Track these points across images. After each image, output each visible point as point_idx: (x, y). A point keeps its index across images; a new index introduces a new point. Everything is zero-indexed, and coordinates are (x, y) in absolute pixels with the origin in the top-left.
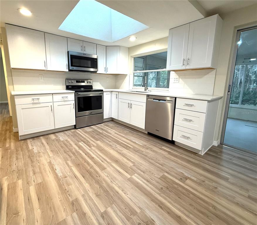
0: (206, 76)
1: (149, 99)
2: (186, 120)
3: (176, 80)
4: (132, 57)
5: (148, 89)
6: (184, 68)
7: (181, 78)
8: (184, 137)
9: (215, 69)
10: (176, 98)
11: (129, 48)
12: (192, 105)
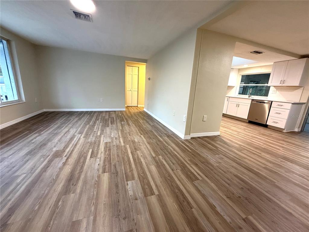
0: (296, 91)
1: (253, 102)
2: (277, 113)
3: (274, 91)
4: (240, 75)
5: (251, 96)
6: (281, 85)
7: (278, 91)
8: (274, 122)
9: (303, 87)
10: (272, 102)
11: (239, 69)
12: (282, 105)
